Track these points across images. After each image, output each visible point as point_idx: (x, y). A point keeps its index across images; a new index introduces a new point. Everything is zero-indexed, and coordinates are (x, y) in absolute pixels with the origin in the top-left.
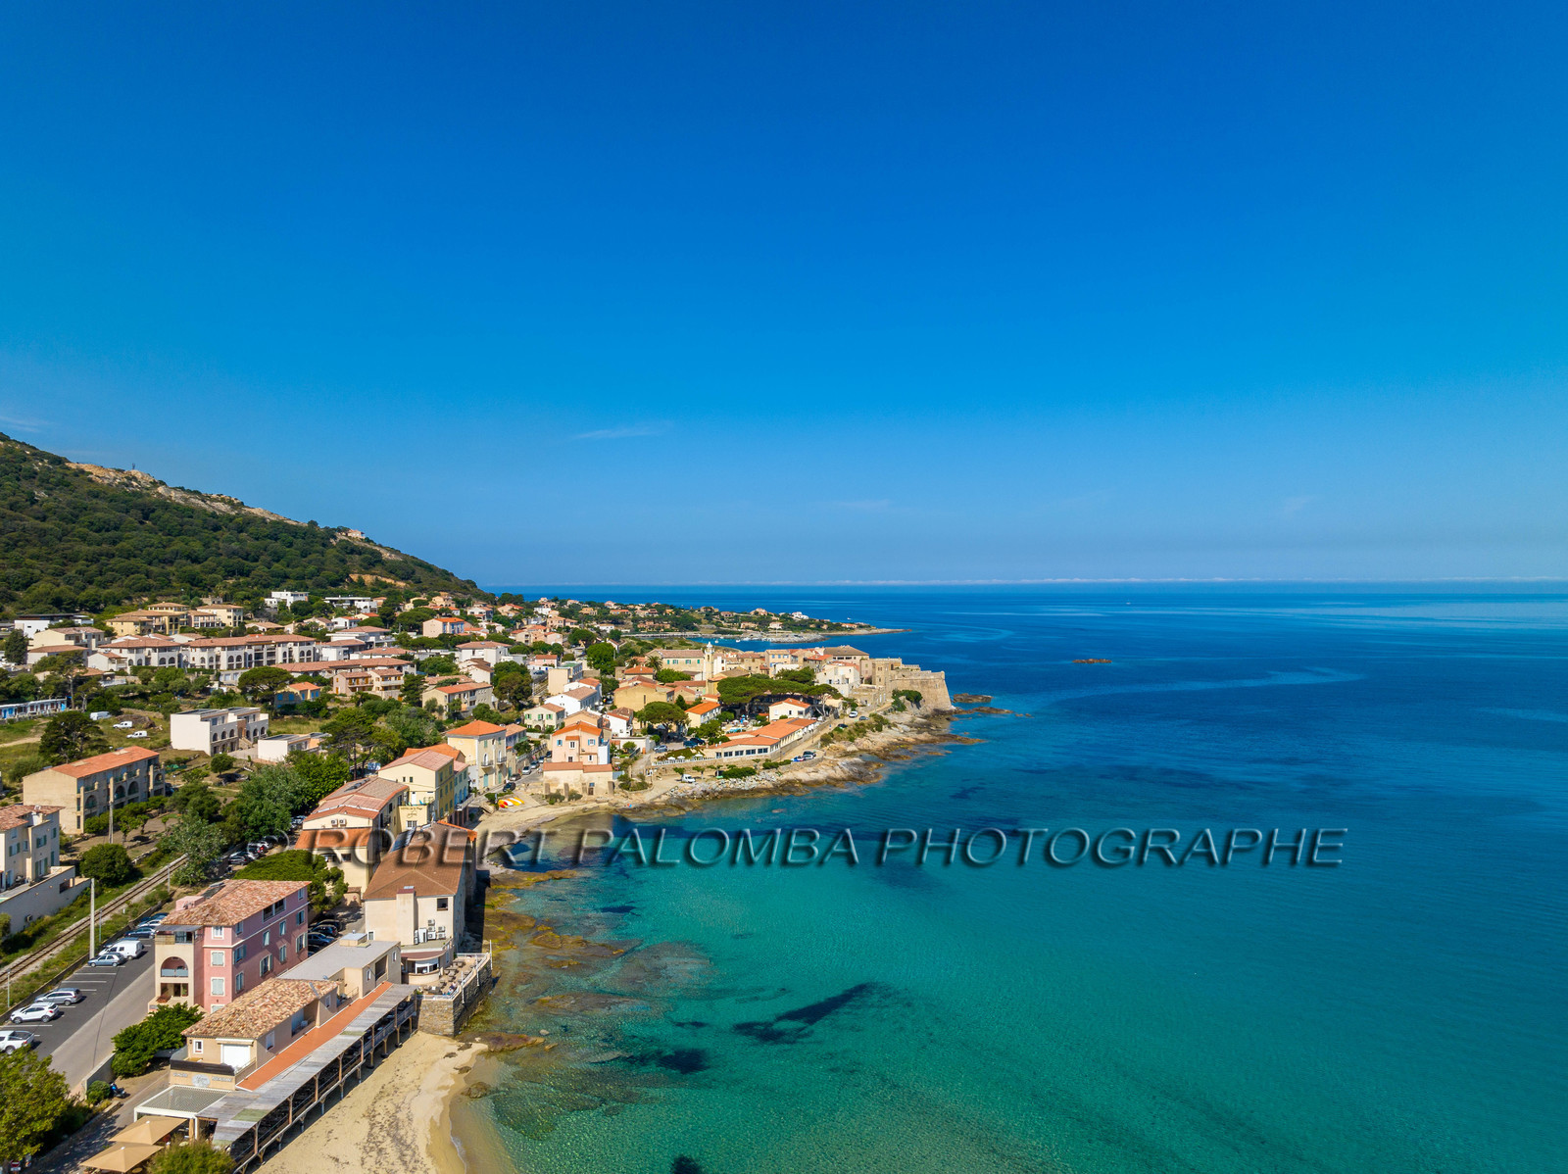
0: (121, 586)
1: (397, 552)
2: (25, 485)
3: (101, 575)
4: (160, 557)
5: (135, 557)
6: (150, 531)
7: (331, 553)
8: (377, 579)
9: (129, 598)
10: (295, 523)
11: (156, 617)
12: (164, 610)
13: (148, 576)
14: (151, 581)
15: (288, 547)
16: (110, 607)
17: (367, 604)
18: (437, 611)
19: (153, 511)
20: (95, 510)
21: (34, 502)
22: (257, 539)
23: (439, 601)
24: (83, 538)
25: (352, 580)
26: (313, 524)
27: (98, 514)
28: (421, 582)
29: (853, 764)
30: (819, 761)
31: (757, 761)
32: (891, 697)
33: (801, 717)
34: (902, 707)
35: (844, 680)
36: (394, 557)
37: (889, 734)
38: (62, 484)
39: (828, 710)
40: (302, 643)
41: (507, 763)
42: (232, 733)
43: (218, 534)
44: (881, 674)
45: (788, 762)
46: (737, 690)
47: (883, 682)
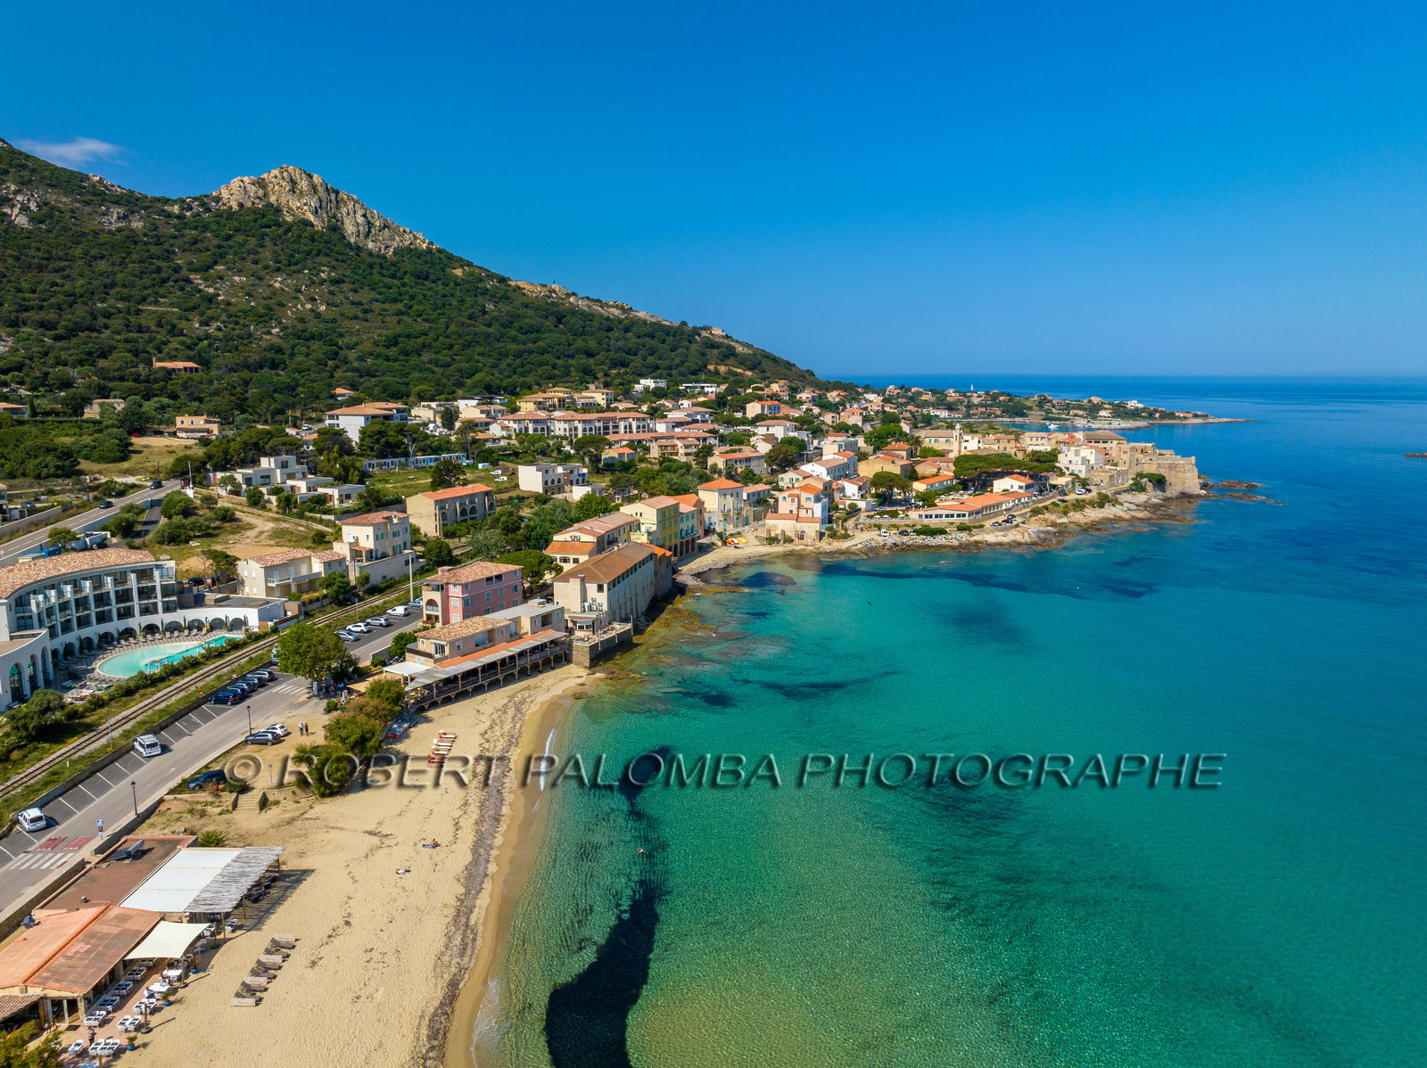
0: (534, 376)
1: (749, 346)
2: (480, 299)
3: (522, 367)
4: (566, 352)
5: (548, 353)
6: (562, 332)
7: (694, 347)
8: (729, 369)
9: (539, 384)
10: (668, 324)
11: (549, 398)
12: (556, 393)
13: (554, 368)
14: (556, 372)
15: (662, 343)
16: (525, 391)
17: (713, 389)
18: (768, 396)
19: (565, 316)
20: (525, 317)
21: (484, 312)
22: (639, 337)
23: (775, 387)
24: (514, 340)
25: (710, 371)
26: (684, 323)
27: (527, 321)
28: (764, 372)
29: (1043, 532)
30: (1012, 527)
31: (952, 523)
32: (1133, 479)
33: (1021, 491)
34: (1142, 489)
35: (1085, 461)
36: (746, 350)
37: (1109, 511)
38: (505, 298)
39: (1054, 487)
40: (638, 419)
41: (744, 513)
42: (559, 481)
43: (610, 334)
44: (1126, 457)
45: (982, 526)
46: (968, 465)
47: (1127, 465)
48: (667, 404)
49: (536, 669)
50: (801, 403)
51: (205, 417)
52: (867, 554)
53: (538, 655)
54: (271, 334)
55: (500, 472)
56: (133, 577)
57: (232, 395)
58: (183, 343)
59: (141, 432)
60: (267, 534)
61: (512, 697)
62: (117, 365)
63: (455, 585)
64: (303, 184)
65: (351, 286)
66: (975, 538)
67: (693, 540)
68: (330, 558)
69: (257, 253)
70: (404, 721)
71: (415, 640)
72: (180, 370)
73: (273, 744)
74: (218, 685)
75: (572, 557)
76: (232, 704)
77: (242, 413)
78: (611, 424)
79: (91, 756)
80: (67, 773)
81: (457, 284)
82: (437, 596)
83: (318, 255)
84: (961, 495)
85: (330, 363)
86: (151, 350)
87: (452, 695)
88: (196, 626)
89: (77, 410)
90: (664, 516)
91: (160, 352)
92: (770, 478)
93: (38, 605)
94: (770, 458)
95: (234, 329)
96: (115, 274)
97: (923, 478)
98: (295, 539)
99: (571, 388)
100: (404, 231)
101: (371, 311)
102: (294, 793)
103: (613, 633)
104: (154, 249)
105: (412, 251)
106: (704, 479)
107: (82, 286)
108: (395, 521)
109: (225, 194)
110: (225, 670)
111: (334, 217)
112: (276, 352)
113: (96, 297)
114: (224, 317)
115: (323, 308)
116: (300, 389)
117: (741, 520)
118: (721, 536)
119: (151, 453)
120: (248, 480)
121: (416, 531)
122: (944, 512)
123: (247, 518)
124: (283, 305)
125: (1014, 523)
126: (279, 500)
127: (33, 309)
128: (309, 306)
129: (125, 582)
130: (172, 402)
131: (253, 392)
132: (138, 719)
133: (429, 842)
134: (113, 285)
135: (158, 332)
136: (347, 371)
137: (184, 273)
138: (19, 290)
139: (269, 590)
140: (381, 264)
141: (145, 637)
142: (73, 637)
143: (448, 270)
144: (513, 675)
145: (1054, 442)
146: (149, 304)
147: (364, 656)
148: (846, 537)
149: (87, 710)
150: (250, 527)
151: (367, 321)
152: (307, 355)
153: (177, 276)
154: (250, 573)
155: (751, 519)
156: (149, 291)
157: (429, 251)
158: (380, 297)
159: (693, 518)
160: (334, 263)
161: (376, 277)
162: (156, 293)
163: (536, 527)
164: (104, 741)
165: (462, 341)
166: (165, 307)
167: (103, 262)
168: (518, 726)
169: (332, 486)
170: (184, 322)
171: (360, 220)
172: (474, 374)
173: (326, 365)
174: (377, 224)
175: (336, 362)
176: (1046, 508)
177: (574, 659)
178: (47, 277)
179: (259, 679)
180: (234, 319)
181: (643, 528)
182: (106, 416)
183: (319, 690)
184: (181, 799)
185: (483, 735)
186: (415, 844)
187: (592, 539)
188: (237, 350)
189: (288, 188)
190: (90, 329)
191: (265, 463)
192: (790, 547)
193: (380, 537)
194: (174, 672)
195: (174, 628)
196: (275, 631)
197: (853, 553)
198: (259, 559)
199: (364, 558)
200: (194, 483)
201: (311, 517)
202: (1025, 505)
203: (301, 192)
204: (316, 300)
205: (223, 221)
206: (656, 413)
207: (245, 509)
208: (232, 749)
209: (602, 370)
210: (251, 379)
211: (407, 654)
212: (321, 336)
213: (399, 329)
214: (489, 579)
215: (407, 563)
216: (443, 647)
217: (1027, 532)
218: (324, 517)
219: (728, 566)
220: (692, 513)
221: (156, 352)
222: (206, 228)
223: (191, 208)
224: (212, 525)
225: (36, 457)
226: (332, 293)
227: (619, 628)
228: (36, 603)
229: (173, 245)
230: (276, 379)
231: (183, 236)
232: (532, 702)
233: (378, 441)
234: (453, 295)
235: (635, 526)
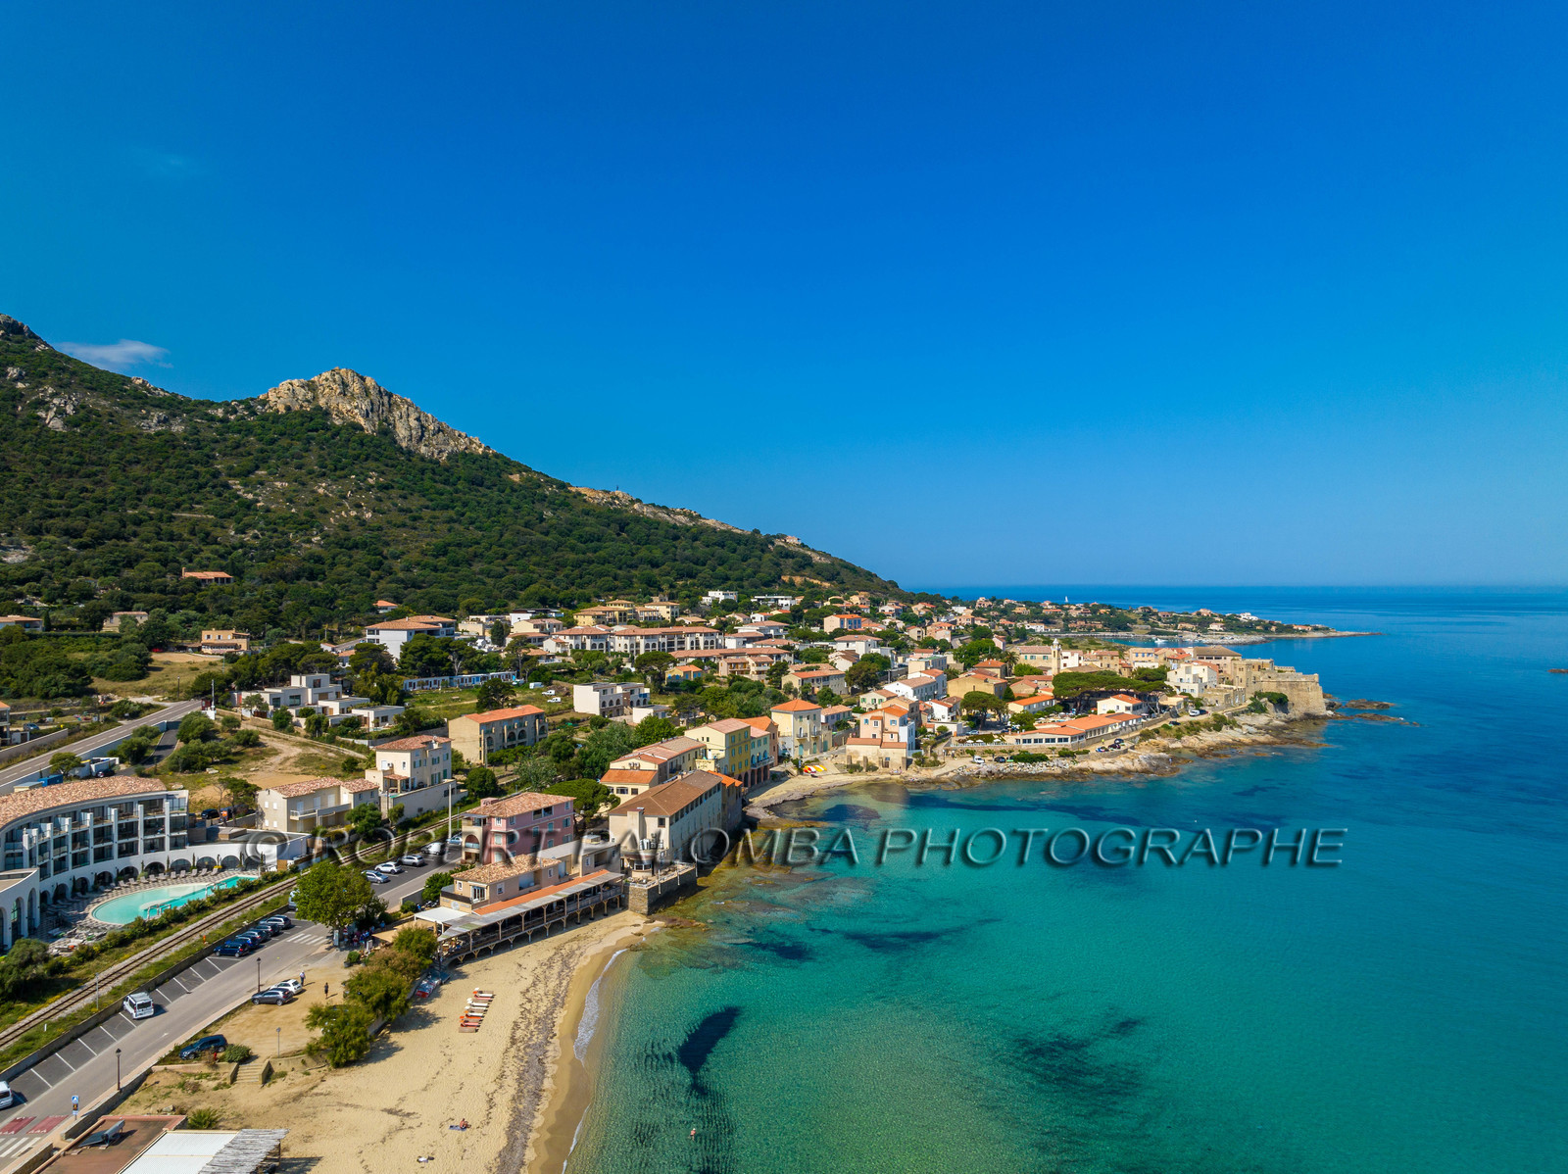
0: (593, 587)
1: (827, 556)
2: (538, 506)
3: (581, 578)
4: (629, 563)
5: (609, 563)
6: (625, 541)
7: (767, 556)
8: (805, 580)
9: (598, 597)
10: (739, 532)
11: (610, 612)
12: (618, 607)
13: (615, 578)
15: (733, 552)
16: (583, 604)
17: (788, 602)
18: (847, 609)
19: (628, 524)
20: (585, 525)
21: (542, 520)
22: (708, 546)
23: (855, 600)
24: (573, 549)
25: (784, 582)
26: (756, 532)
27: (587, 529)
28: (843, 583)
29: (1155, 758)
30: (1120, 753)
31: (1053, 749)
32: (1251, 699)
33: (1129, 712)
34: (1262, 710)
35: (1197, 679)
36: (824, 560)
37: (1227, 735)
38: (565, 504)
39: (1164, 707)
40: (706, 634)
41: (822, 737)
42: (618, 702)
43: (676, 543)
44: (1242, 675)
45: (1087, 752)
46: (1068, 684)
47: (1244, 683)
48: (738, 618)
49: (588, 916)
50: (884, 616)
51: (234, 631)
52: (959, 784)
53: (589, 900)
54: (311, 542)
55: (553, 692)
56: (140, 808)
57: (265, 607)
58: (216, 552)
59: (163, 647)
60: (292, 760)
61: (558, 949)
62: (144, 575)
63: (499, 819)
64: (355, 387)
65: (401, 492)
66: (1079, 765)
67: (766, 768)
68: (362, 788)
69: (302, 457)
70: (435, 976)
71: (451, 881)
72: (210, 580)
73: (284, 1004)
74: (226, 933)
75: (630, 787)
76: (240, 956)
77: (274, 627)
78: (676, 640)
79: (73, 1018)
80: (43, 1040)
81: (513, 490)
82: (478, 831)
83: (366, 459)
84: (1062, 717)
85: (373, 573)
86: (181, 559)
87: (491, 945)
88: (206, 865)
89: (96, 623)
90: (733, 741)
91: (191, 561)
92: (851, 699)
93: (30, 840)
94: (850, 677)
95: (271, 537)
96: (150, 479)
97: (1020, 698)
98: (323, 766)
99: (634, 600)
100: (460, 435)
101: (421, 518)
102: (304, 1062)
103: (674, 875)
104: (193, 454)
105: (467, 456)
106: (777, 699)
107: (113, 492)
108: (436, 746)
109: (272, 397)
110: (235, 916)
111: (386, 421)
112: (316, 562)
113: (127, 503)
114: (262, 524)
115: (369, 515)
116: (339, 601)
117: (819, 744)
118: (796, 763)
119: (172, 671)
120: (276, 701)
121: (458, 757)
122: (1044, 736)
123: (271, 743)
124: (326, 512)
125: (1123, 748)
126: (309, 723)
127: (58, 515)
128: (353, 513)
129: (130, 814)
130: (200, 615)
131: (287, 604)
132: (131, 974)
133: (458, 1122)
134: (146, 491)
135: (190, 540)
136: (390, 582)
137: (223, 478)
138: (46, 496)
139: (291, 824)
140: (433, 470)
141: (147, 877)
142: (65, 878)
143: (504, 476)
144: (560, 923)
145: (1161, 658)
146: (183, 511)
147: (393, 900)
148: (936, 764)
149: (74, 963)
150: (275, 752)
151: (415, 528)
152: (349, 565)
153: (215, 481)
154: (271, 804)
155: (830, 744)
156: (185, 497)
157: (485, 456)
158: (430, 504)
159: (765, 743)
160: (383, 468)
161: (427, 483)
162: (192, 499)
163: (591, 753)
164: (89, 1000)
165: (517, 550)
166: (201, 514)
167: (139, 466)
168: (565, 983)
169: (368, 707)
170: (219, 530)
171: (413, 423)
172: (528, 586)
173: (369, 576)
174: (431, 427)
175: (379, 572)
176: (1157, 731)
177: (630, 905)
178: (77, 482)
179: (273, 927)
180: (272, 526)
181: (710, 755)
182: (126, 629)
183: (341, 939)
184: (171, 1071)
185: (523, 994)
186: (442, 1125)
187: (653, 767)
188: (273, 559)
189: (338, 391)
190: (118, 537)
191: (296, 681)
192: (873, 776)
193: (417, 764)
194: (176, 918)
195: (181, 867)
196: (295, 870)
197: (944, 783)
198: (282, 789)
199: (399, 788)
200: (216, 703)
201: (343, 742)
202: (1134, 728)
203: (353, 395)
204: (362, 506)
205: (268, 424)
206: (725, 628)
207: (271, 733)
208: (236, 1009)
209: (668, 581)
210: (286, 590)
211: (441, 898)
212: (365, 545)
213: (449, 538)
214: (537, 812)
215: (446, 794)
216: (482, 890)
217: (1137, 758)
218: (357, 742)
219: (804, 798)
220: (765, 738)
221: (186, 561)
222: (249, 431)
223: (236, 412)
224: (233, 750)
225: (45, 674)
226: (379, 500)
227: (682, 868)
228: (28, 839)
229: (213, 450)
230: (313, 590)
231: (225, 440)
232: (581, 955)
233: (421, 656)
234: (508, 502)
235: (700, 752)
